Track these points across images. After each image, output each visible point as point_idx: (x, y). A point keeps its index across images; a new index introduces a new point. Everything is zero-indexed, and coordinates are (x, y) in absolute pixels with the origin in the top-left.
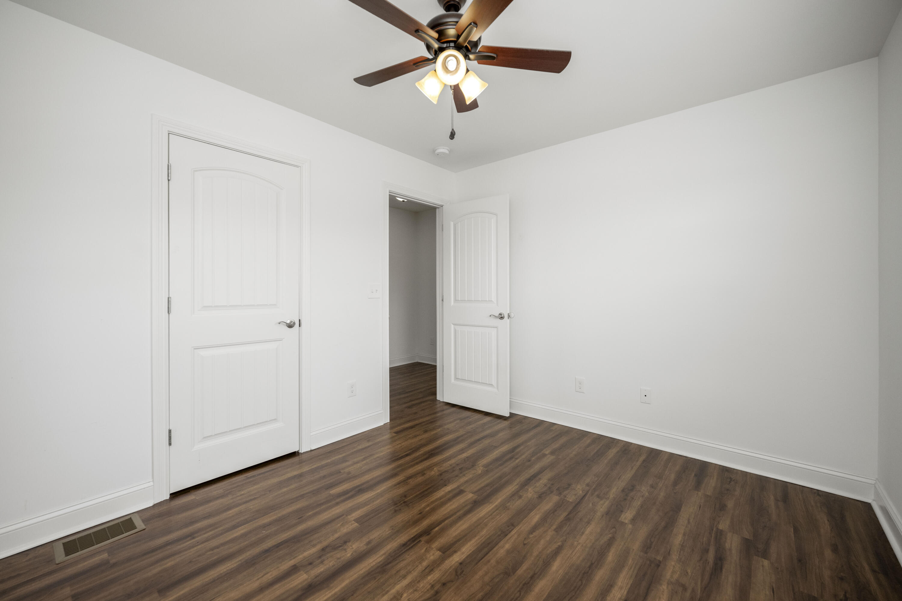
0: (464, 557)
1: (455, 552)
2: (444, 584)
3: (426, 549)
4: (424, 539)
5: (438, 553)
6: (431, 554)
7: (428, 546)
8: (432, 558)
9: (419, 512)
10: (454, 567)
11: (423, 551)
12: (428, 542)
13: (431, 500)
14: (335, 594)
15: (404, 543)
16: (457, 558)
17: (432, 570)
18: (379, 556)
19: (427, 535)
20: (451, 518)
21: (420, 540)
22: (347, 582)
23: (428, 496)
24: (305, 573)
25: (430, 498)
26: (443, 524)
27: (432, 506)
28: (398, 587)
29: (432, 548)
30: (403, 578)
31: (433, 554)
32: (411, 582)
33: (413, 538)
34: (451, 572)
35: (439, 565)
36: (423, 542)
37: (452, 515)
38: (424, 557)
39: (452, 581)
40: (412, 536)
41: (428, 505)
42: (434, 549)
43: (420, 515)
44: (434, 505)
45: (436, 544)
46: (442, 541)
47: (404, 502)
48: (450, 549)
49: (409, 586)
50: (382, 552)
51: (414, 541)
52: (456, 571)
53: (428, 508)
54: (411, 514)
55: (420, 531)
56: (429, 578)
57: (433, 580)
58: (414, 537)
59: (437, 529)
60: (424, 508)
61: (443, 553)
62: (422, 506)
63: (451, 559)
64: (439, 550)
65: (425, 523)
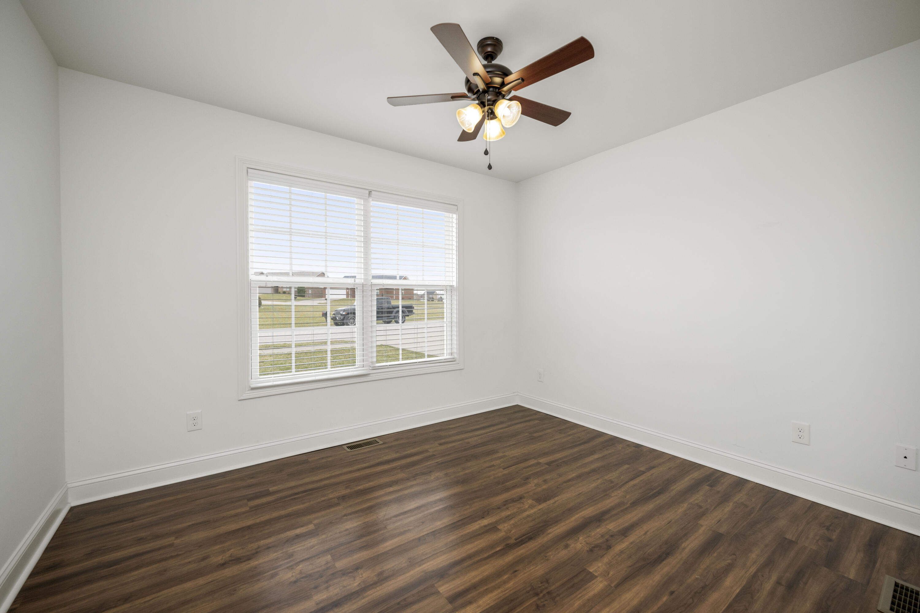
0: (479, 522)
1: (485, 526)
2: (499, 508)
3: (511, 532)
4: (512, 541)
5: (500, 527)
6: (506, 528)
7: (508, 534)
8: (506, 525)
9: (516, 573)
10: (490, 516)
11: (513, 531)
12: (507, 538)
13: (499, 591)
14: (577, 514)
15: (531, 541)
16: (485, 522)
17: (506, 517)
18: (553, 533)
19: (509, 544)
20: (479, 558)
21: (516, 540)
22: (573, 519)
23: (503, 600)
24: (610, 530)
25: (501, 595)
26: (490, 553)
27: (499, 580)
28: (532, 511)
29: (505, 532)
30: (529, 516)
31: (504, 527)
32: (523, 513)
33: (524, 544)
34: (492, 514)
35: (501, 519)
36: (513, 538)
37: (478, 562)
38: (513, 526)
39: (493, 509)
40: (524, 545)
41: (505, 582)
42: (503, 531)
43: (517, 569)
44: (497, 582)
45: (501, 534)
46: (495, 537)
47: (537, 594)
48: (489, 529)
49: (525, 510)
50: (550, 536)
51: (522, 540)
52: (488, 514)
53: (505, 577)
54: (526, 572)
55: (517, 549)
56: (509, 513)
57: (506, 512)
58: (522, 545)
59: (498, 549)
60: (509, 579)
61: (496, 527)
62: (512, 583)
63: (490, 522)
64: (498, 530)
65: (509, 558)
